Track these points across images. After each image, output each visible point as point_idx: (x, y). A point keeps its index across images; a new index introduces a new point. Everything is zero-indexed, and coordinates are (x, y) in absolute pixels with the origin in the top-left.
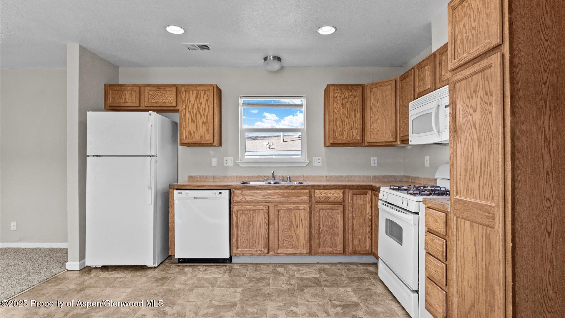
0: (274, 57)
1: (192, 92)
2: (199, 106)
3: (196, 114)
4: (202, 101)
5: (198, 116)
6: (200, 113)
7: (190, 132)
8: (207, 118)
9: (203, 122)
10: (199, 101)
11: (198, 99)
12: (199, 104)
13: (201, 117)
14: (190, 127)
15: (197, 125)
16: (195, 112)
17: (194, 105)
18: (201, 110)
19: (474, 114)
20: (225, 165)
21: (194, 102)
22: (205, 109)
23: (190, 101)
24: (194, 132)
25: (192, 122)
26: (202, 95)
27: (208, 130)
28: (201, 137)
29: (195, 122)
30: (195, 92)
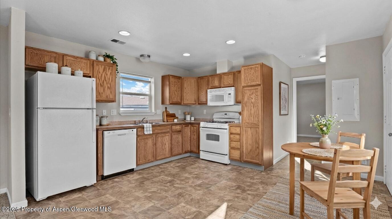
0: (147, 55)
1: (101, 66)
2: (106, 76)
3: (103, 81)
4: (108, 73)
5: (105, 82)
6: (106, 81)
7: (100, 93)
8: (111, 85)
9: (108, 87)
10: (106, 73)
11: (105, 72)
12: (105, 75)
13: (107, 83)
14: (99, 89)
15: (104, 88)
16: (103, 79)
17: (102, 75)
18: (107, 79)
19: (252, 100)
20: (112, 114)
21: (103, 73)
22: (109, 79)
23: (99, 72)
24: (102, 93)
25: (100, 87)
26: (107, 69)
27: (111, 92)
28: (107, 97)
29: (103, 86)
30: (103, 67)
